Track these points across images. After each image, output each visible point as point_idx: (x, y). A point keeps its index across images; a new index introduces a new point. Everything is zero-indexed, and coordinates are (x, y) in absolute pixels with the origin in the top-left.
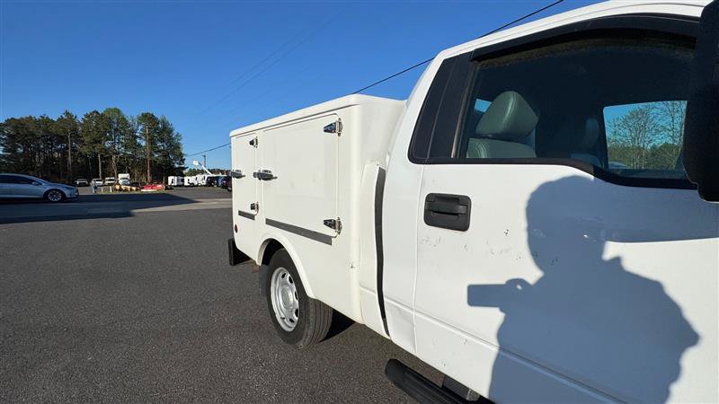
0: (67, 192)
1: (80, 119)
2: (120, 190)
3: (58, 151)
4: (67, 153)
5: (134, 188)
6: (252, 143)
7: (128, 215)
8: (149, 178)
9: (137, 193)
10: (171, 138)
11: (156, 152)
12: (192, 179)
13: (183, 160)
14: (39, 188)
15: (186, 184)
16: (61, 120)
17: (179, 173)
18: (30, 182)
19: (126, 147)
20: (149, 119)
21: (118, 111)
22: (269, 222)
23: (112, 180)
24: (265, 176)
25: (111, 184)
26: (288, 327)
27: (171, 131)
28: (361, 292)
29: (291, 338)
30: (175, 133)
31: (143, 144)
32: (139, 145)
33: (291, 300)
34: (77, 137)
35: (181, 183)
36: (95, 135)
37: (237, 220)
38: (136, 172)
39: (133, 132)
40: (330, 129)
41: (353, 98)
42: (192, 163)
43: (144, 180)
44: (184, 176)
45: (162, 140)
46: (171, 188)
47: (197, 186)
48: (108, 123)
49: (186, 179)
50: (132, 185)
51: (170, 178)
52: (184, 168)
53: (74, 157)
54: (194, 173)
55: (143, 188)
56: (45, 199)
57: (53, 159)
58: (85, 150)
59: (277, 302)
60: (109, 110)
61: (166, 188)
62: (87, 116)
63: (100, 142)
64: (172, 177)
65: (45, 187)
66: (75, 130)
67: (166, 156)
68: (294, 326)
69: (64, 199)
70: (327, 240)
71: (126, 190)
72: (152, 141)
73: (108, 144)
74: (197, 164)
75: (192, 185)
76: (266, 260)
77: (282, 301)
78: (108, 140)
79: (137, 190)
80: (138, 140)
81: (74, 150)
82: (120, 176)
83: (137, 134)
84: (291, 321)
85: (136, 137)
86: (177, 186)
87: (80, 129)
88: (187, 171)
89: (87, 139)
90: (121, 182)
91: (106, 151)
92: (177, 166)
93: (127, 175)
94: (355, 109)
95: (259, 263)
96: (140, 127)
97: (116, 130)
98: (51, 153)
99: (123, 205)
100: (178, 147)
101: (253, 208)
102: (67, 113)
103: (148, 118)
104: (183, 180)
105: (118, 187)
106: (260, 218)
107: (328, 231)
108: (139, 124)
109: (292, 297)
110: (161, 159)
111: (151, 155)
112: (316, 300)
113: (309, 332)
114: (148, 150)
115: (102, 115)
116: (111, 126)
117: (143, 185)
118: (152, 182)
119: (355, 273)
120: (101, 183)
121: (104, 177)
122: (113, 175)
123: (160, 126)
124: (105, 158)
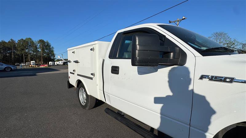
0: (12, 68)
1: (16, 42)
2: (32, 67)
3: (8, 53)
4: (12, 54)
5: (37, 66)
6: (73, 52)
7: (35, 75)
8: (42, 62)
9: (37, 68)
10: (50, 48)
11: (45, 53)
12: (58, 63)
13: (54, 56)
14: (2, 66)
15: (56, 64)
16: (9, 42)
17: (53, 60)
19: (34, 52)
21: (31, 39)
22: (78, 75)
23: (29, 63)
24: (77, 62)
25: (28, 65)
26: (84, 104)
27: (50, 46)
28: (100, 91)
29: (84, 107)
30: (51, 46)
31: (40, 50)
32: (38, 51)
33: (84, 96)
34: (15, 48)
36: (22, 47)
37: (70, 75)
38: (37, 61)
39: (36, 46)
40: (91, 50)
41: (96, 42)
42: (58, 57)
43: (40, 63)
44: (55, 61)
45: (47, 49)
46: (50, 66)
47: (60, 65)
48: (27, 43)
49: (56, 62)
50: (36, 65)
51: (50, 62)
52: (55, 59)
53: (14, 55)
54: (58, 60)
56: (4, 70)
57: (6, 56)
58: (18, 53)
59: (81, 97)
60: (27, 39)
61: (49, 66)
62: (19, 41)
63: (24, 50)
64: (51, 62)
65: (4, 66)
66: (15, 46)
67: (48, 55)
68: (85, 104)
69: (11, 70)
70: (91, 79)
71: (34, 67)
72: (43, 50)
73: (27, 51)
74: (60, 57)
75: (58, 65)
76: (78, 86)
77: (82, 97)
78: (27, 49)
80: (38, 49)
81: (14, 53)
82: (32, 62)
83: (38, 47)
84: (85, 102)
86: (53, 65)
87: (16, 45)
88: (56, 60)
89: (19, 49)
90: (32, 64)
91: (26, 53)
92: (52, 58)
93: (34, 62)
94: (97, 44)
95: (76, 87)
96: (39, 45)
97: (30, 46)
98: (6, 54)
99: (33, 72)
100: (53, 51)
101: (74, 71)
102: (12, 40)
103: (41, 41)
104: (54, 63)
105: (31, 66)
106: (76, 73)
107: (92, 76)
108: (38, 43)
109: (85, 96)
110: (46, 56)
111: (43, 54)
112: (90, 96)
113: (89, 105)
114: (42, 53)
115: (25, 40)
116: (28, 44)
117: (40, 65)
118: (43, 64)
119: (98, 87)
120: (25, 64)
121: (25, 62)
122: (29, 61)
123: (46, 44)
124: (26, 56)
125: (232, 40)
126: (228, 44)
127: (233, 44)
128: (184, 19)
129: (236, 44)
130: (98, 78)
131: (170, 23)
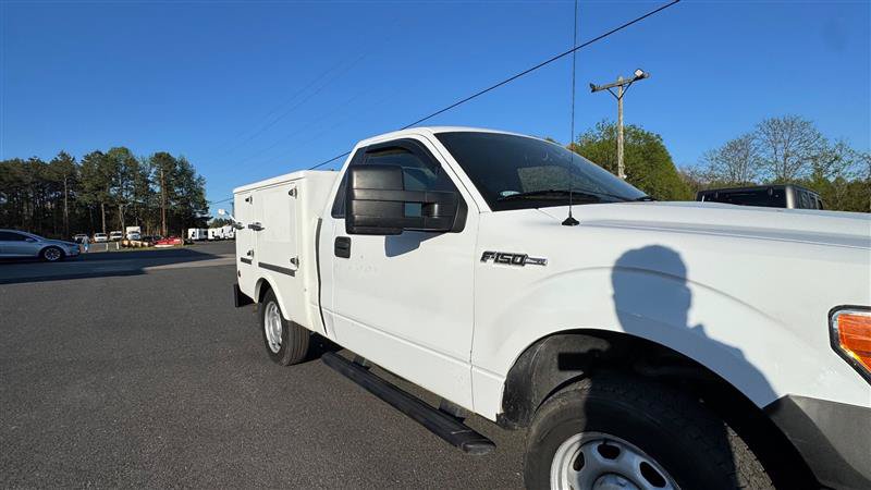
0: (67, 250)
1: (79, 161)
2: (129, 246)
3: (52, 201)
4: (63, 203)
5: (146, 244)
6: (247, 200)
7: (143, 273)
8: (164, 231)
9: (148, 249)
10: (191, 183)
11: (173, 200)
12: (218, 232)
13: (206, 209)
14: (34, 245)
15: (210, 237)
16: (55, 162)
17: (202, 224)
18: (23, 238)
19: (136, 194)
20: (165, 159)
21: (127, 151)
22: (261, 265)
23: (119, 235)
24: (256, 228)
25: (118, 240)
26: (277, 349)
27: (190, 175)
28: (312, 309)
29: (276, 358)
30: (196, 176)
31: (157, 190)
32: (152, 192)
33: (278, 327)
34: (75, 183)
35: (204, 237)
36: (97, 180)
37: (241, 266)
38: (148, 225)
39: (144, 176)
40: (291, 193)
41: (301, 174)
42: (217, 212)
43: (158, 233)
44: (208, 227)
45: (180, 185)
46: (192, 242)
47: (224, 239)
48: (114, 166)
49: (210, 231)
50: (143, 240)
51: (191, 231)
52: (208, 219)
53: (71, 208)
54: (220, 223)
55: (157, 243)
56: (41, 257)
57: (45, 210)
58: (85, 199)
59: (269, 330)
60: (114, 151)
61: (186, 243)
62: (87, 157)
63: (103, 188)
64: (194, 230)
65: (40, 244)
66: (72, 174)
67: (186, 204)
68: (279, 348)
69: (63, 257)
70: (291, 273)
71: (136, 246)
72: (168, 187)
73: (113, 191)
74: (223, 213)
75: (217, 239)
76: (260, 300)
77: (272, 331)
78: (113, 185)
79: (149, 246)
80: (151, 186)
81: (71, 199)
82: (129, 229)
83: (150, 178)
84: (279, 344)
85: (149, 182)
86: (200, 240)
87: (79, 173)
88: (212, 221)
89: (88, 186)
90: (129, 236)
91: (111, 199)
92: (199, 216)
93: (137, 228)
94: (303, 178)
95: (256, 301)
96: (154, 170)
97: (123, 174)
98: (43, 203)
99: (134, 262)
100: (200, 193)
101: (249, 254)
102: (63, 155)
103: (163, 159)
104: (206, 233)
105: (126, 243)
106: (255, 262)
107: (292, 267)
108: (152, 166)
109: (279, 325)
110: (179, 207)
111: (167, 203)
112: (293, 322)
113: (289, 349)
114: (163, 197)
115: (107, 156)
116: (117, 169)
117: (158, 240)
118: (168, 236)
119: (307, 295)
120: (105, 238)
121: (108, 232)
122: (120, 229)
123: (178, 168)
124: (110, 208)
125: (831, 145)
126: (814, 158)
127: (836, 158)
128: (642, 77)
129: (846, 159)
130: (307, 270)
131: (593, 91)
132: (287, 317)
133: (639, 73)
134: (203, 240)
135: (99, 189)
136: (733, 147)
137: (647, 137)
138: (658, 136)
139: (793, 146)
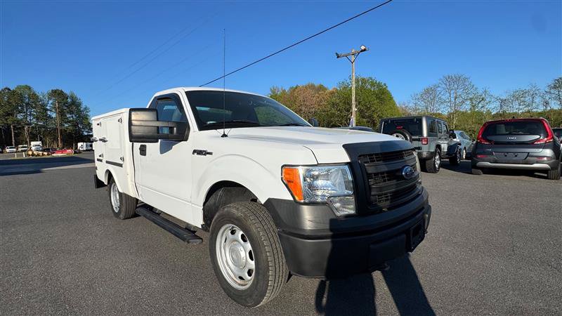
2: (33, 155)
5: (46, 153)
6: (98, 124)
7: (39, 172)
8: (60, 144)
9: (48, 157)
10: (79, 111)
11: (66, 123)
13: (91, 129)
17: (88, 139)
19: (37, 119)
20: (59, 94)
21: (29, 88)
22: (107, 162)
23: (25, 147)
24: (103, 140)
25: (25, 151)
26: (117, 210)
27: (78, 105)
28: (132, 186)
29: (117, 215)
30: (83, 106)
31: (54, 115)
32: (50, 117)
35: (90, 148)
36: (7, 109)
37: (97, 164)
38: (48, 140)
39: (43, 106)
40: (119, 121)
43: (55, 146)
44: (93, 142)
45: (71, 112)
46: (80, 152)
48: (19, 99)
50: (44, 150)
51: (80, 144)
52: (92, 136)
55: (54, 153)
59: (113, 201)
60: (19, 88)
61: (75, 153)
63: (12, 115)
64: (82, 143)
67: (75, 125)
68: (119, 209)
71: (38, 155)
72: (62, 114)
73: (20, 117)
76: (108, 182)
77: (115, 200)
78: (20, 112)
79: (48, 155)
80: (49, 113)
82: (33, 143)
83: (48, 108)
85: (48, 110)
86: (87, 150)
90: (33, 148)
91: (19, 122)
92: (86, 134)
93: (39, 143)
94: (124, 113)
95: (107, 184)
96: (51, 102)
97: (27, 104)
99: (36, 165)
100: (86, 118)
103: (57, 94)
105: (30, 153)
106: (104, 161)
107: (121, 162)
108: (49, 99)
109: (118, 196)
110: (71, 128)
111: (61, 125)
114: (58, 121)
115: (14, 92)
116: (22, 101)
117: (54, 151)
118: (63, 148)
119: (129, 177)
120: (15, 150)
121: (17, 145)
122: (26, 143)
123: (69, 100)
124: (17, 129)
125: (480, 91)
126: (471, 99)
127: (483, 99)
128: (365, 50)
129: (488, 100)
130: (128, 163)
131: (338, 57)
132: (121, 191)
133: (363, 48)
134: (89, 150)
135: (9, 115)
136: (427, 92)
137: (379, 85)
138: (385, 84)
139: (460, 92)
